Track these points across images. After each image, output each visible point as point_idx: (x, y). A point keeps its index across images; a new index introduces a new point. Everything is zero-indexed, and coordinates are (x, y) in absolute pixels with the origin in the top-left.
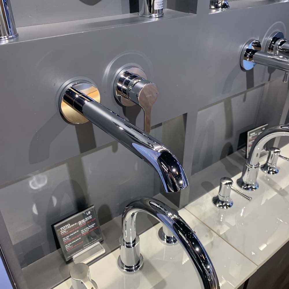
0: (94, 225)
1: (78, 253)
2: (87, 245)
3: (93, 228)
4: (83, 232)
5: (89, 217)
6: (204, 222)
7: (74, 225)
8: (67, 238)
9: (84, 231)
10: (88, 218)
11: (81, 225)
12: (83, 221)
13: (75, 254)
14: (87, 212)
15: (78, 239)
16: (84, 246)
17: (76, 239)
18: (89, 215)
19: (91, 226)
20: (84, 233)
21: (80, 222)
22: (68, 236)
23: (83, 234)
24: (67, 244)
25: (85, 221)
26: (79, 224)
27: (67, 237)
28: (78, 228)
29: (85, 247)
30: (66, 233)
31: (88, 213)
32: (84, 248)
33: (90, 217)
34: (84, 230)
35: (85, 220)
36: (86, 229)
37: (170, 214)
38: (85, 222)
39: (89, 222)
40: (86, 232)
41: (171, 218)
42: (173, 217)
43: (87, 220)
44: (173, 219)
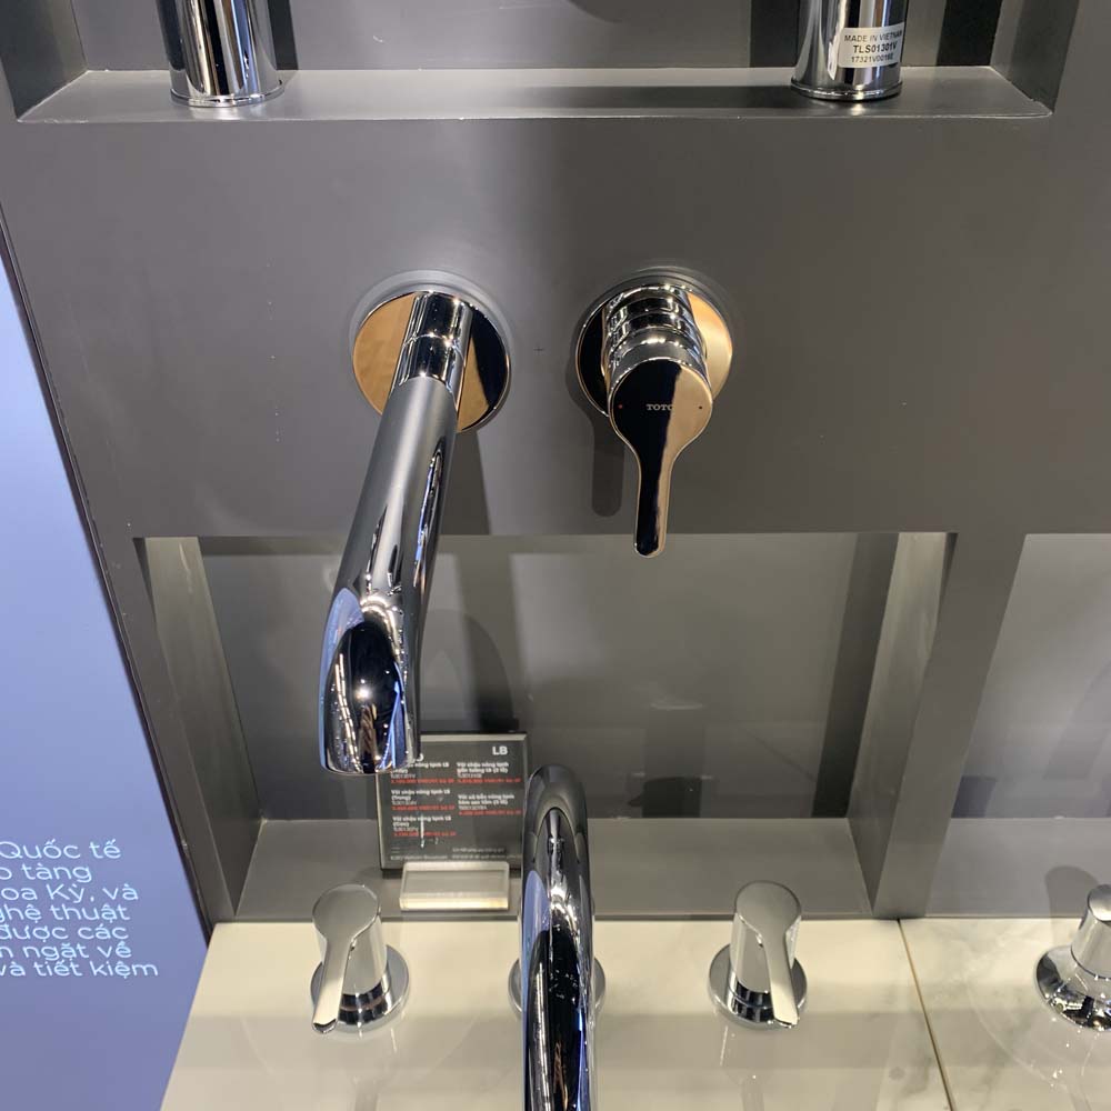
0: (509, 800)
1: (428, 860)
2: (466, 853)
3: (500, 807)
4: (463, 803)
5: (499, 765)
6: (930, 1016)
7: (439, 765)
8: (405, 795)
9: (468, 803)
10: (494, 765)
11: (464, 776)
12: (473, 768)
13: (419, 860)
14: (498, 744)
15: (442, 818)
16: (457, 850)
17: (437, 814)
18: (501, 758)
19: (496, 797)
20: (466, 808)
21: (463, 765)
22: (411, 792)
23: (463, 811)
24: (403, 814)
25: (483, 771)
26: (459, 771)
27: (406, 792)
28: (451, 781)
29: (457, 857)
30: (406, 776)
31: (498, 750)
32: (454, 857)
33: (503, 767)
34: (470, 800)
35: (481, 768)
36: (478, 797)
38: (480, 776)
39: (492, 781)
40: (474, 808)
41: (552, 907)
42: (559, 906)
43: (490, 770)
44: (554, 912)
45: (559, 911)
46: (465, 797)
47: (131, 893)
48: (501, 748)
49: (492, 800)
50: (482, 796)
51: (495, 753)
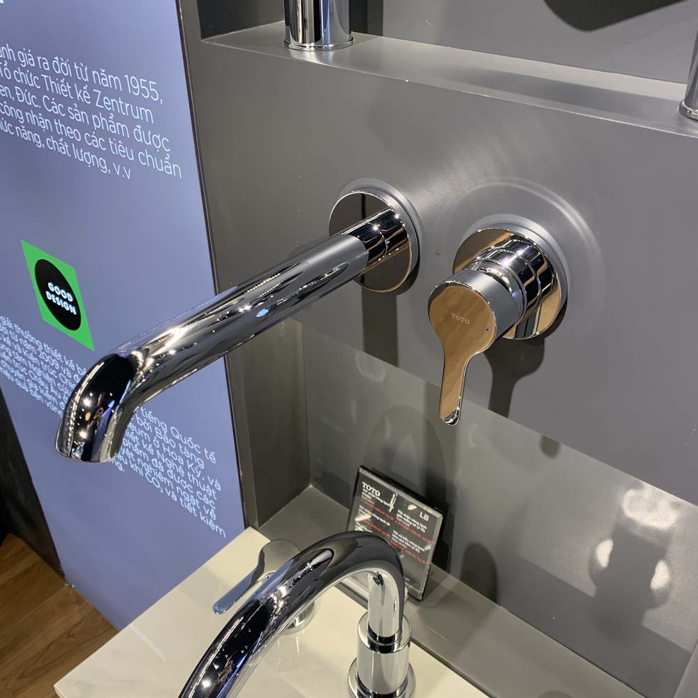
0: (420, 550)
3: (414, 551)
4: (395, 536)
5: (421, 525)
7: (389, 505)
9: (397, 538)
10: (418, 524)
11: (400, 520)
12: (406, 518)
14: (424, 512)
18: (424, 522)
19: (414, 544)
21: (401, 513)
23: (393, 541)
25: (411, 523)
26: (398, 515)
27: (367, 510)
28: (392, 519)
30: (369, 501)
31: (423, 516)
33: (423, 528)
34: (399, 537)
35: (410, 521)
36: (404, 538)
37: (283, 590)
38: (408, 525)
39: (415, 533)
40: (400, 544)
41: (272, 596)
42: (275, 599)
43: (415, 525)
44: (271, 598)
45: (273, 600)
46: (397, 533)
47: (218, 486)
48: (426, 515)
49: (411, 545)
50: (406, 539)
51: (421, 516)
